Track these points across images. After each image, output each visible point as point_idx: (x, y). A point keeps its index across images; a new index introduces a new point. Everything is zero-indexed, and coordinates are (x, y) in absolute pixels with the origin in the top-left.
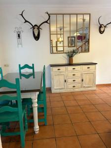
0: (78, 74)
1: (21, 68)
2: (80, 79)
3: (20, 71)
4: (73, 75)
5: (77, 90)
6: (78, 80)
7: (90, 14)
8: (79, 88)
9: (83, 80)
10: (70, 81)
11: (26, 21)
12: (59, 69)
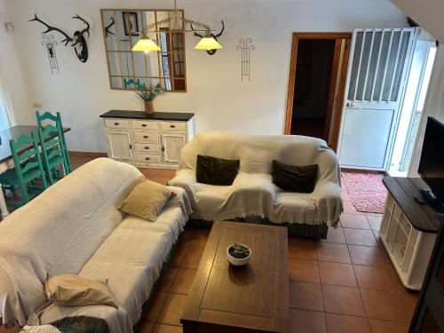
0: (154, 136)
1: (40, 118)
2: (159, 147)
3: (39, 123)
4: (145, 137)
5: (153, 165)
6: (155, 147)
7: (183, 11)
8: (158, 162)
9: (163, 150)
10: (140, 147)
11: (50, 29)
12: (116, 124)
